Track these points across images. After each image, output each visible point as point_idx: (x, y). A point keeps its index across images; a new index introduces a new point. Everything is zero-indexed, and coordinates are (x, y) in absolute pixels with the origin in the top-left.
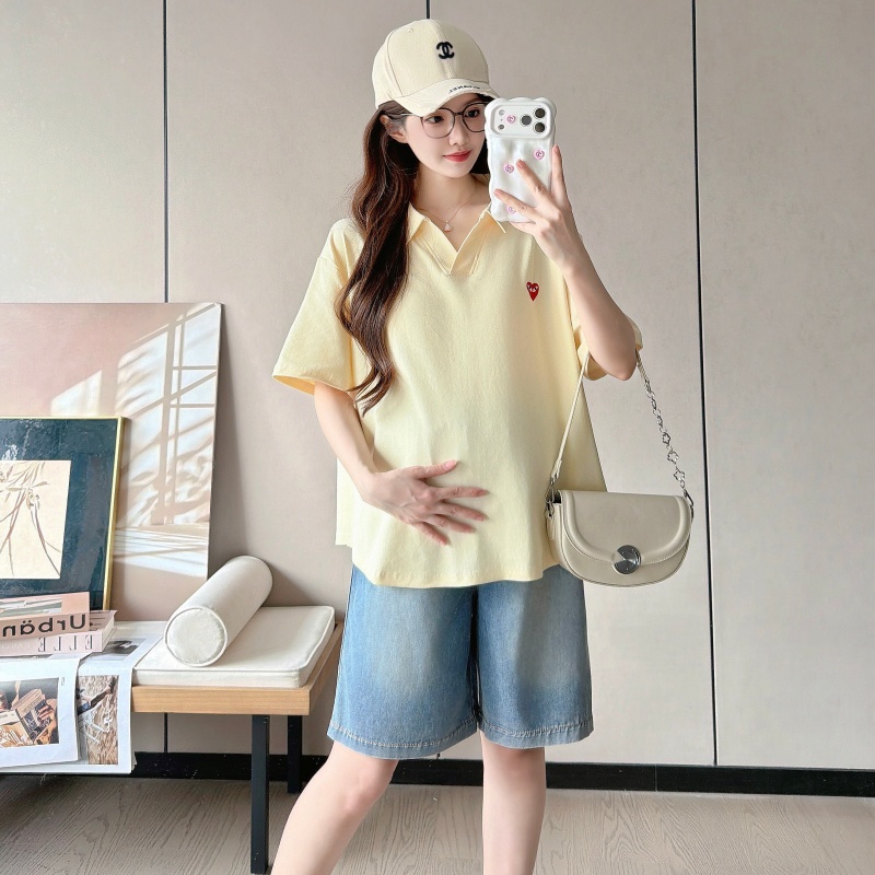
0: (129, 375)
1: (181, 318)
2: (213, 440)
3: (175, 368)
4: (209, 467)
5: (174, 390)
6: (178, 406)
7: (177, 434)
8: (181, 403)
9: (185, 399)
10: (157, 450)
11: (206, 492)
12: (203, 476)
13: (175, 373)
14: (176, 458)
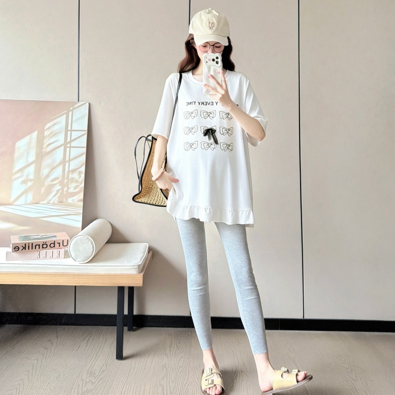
0: (49, 132)
1: (72, 108)
2: (85, 163)
3: (69, 131)
4: (83, 176)
5: (69, 140)
6: (70, 147)
7: (70, 160)
8: (72, 146)
9: (73, 144)
10: (61, 167)
11: (81, 188)
12: (80, 180)
13: (69, 132)
14: (69, 171)
